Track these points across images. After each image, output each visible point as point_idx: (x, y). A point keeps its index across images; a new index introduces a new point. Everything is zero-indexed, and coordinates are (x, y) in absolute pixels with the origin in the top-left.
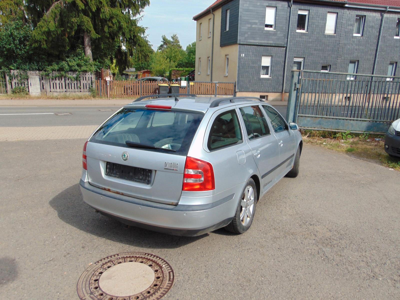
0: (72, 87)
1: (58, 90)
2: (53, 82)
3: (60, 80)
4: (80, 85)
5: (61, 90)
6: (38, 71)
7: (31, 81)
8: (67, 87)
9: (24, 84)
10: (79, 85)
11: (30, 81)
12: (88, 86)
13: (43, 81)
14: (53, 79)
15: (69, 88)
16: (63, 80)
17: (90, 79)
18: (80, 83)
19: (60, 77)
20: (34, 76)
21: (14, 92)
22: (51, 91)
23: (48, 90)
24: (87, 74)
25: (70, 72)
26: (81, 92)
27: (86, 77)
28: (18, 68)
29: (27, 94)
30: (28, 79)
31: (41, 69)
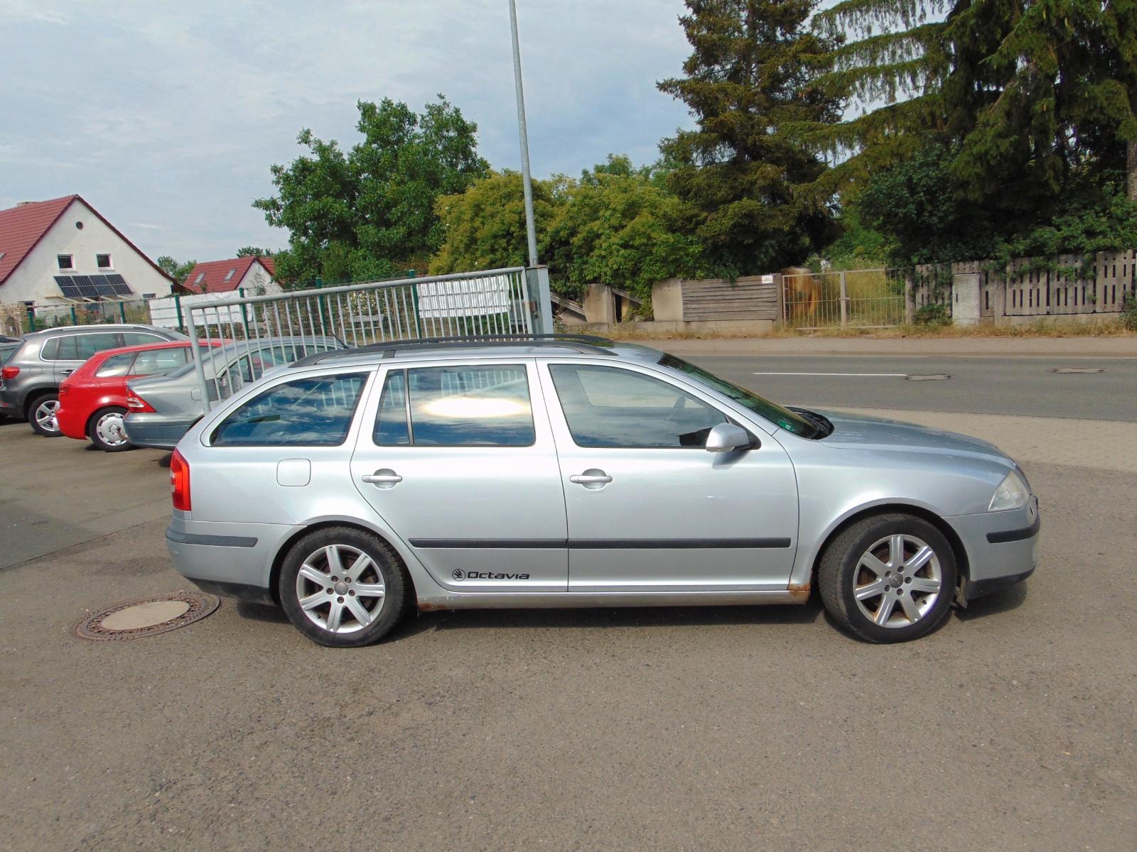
0: (1069, 300)
1: (1026, 310)
2: (1015, 287)
3: (1035, 280)
4: (1095, 291)
5: (1034, 310)
6: (976, 263)
7: (959, 289)
8: (1053, 301)
9: (943, 299)
10: (1089, 292)
11: (956, 289)
12: (1119, 295)
13: (987, 286)
14: (1013, 281)
15: (1058, 304)
16: (1043, 279)
17: (1129, 270)
18: (1095, 286)
19: (1035, 272)
20: (967, 277)
21: (917, 319)
22: (1005, 315)
23: (998, 310)
24: (1120, 257)
25: (1063, 257)
26: (1094, 312)
27: (1114, 266)
28: (928, 260)
29: (945, 324)
30: (951, 285)
31: (984, 255)
